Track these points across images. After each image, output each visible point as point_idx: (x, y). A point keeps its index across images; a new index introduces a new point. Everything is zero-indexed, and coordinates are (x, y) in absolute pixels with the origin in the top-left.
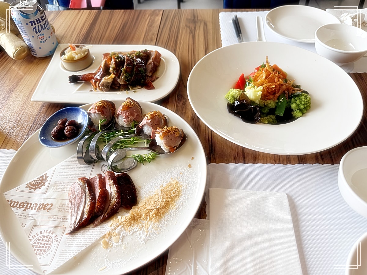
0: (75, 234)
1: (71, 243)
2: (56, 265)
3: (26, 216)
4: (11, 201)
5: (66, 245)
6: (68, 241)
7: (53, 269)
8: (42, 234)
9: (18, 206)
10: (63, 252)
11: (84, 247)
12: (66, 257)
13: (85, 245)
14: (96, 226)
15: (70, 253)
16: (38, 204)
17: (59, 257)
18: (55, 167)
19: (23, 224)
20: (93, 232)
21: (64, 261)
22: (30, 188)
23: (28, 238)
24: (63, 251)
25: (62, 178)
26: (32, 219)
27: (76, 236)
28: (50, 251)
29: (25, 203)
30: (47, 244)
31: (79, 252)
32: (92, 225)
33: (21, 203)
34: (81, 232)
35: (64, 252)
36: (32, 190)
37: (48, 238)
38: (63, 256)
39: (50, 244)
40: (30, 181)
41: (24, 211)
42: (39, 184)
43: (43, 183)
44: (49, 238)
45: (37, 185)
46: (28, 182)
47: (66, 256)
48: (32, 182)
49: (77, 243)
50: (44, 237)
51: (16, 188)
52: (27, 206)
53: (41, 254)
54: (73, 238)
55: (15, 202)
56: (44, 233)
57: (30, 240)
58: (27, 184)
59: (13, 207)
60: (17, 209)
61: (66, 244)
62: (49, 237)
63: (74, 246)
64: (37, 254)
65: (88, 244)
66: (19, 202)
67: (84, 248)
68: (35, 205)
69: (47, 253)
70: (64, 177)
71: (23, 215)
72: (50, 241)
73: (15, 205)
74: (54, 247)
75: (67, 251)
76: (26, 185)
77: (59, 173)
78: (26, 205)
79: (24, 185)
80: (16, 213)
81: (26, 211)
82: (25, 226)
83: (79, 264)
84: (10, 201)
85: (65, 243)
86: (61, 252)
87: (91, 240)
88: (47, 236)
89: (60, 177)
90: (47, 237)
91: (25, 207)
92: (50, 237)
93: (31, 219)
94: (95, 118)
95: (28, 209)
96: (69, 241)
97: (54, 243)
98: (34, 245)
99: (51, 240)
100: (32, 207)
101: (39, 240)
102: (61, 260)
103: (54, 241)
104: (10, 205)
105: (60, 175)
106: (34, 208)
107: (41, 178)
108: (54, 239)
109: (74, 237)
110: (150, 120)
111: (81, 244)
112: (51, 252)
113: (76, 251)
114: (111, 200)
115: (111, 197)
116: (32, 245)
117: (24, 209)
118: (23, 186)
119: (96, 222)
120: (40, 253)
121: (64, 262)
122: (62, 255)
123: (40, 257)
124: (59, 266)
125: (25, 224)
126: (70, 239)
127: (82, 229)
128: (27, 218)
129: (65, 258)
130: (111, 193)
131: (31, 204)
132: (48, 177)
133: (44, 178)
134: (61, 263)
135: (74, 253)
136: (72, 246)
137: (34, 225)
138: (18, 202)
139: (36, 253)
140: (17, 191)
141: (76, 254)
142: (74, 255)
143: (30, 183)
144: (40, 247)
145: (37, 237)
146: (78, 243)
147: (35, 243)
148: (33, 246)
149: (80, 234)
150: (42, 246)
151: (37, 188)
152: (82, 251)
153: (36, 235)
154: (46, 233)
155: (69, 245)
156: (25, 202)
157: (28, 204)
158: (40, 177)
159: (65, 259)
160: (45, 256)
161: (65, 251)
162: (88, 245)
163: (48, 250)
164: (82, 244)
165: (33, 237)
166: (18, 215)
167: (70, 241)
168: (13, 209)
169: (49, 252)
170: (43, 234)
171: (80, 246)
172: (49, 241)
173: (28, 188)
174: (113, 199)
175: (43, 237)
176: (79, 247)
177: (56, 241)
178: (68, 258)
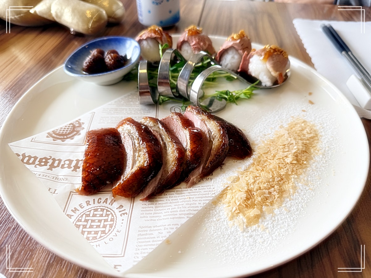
0: (156, 200)
1: (155, 215)
2: (138, 254)
3: (55, 178)
4: (24, 156)
5: (146, 219)
6: (148, 212)
7: (134, 261)
8: (90, 205)
9: (37, 162)
10: (144, 231)
11: (184, 218)
12: (154, 238)
13: (185, 214)
14: (194, 184)
15: (159, 231)
16: (73, 161)
17: (138, 239)
18: (93, 111)
19: (50, 189)
20: (191, 194)
21: (154, 245)
22: (55, 139)
23: (64, 211)
24: (143, 229)
25: (108, 124)
26: (66, 182)
27: (160, 202)
28: (115, 231)
29: (49, 159)
30: (106, 221)
31: (179, 227)
32: (183, 185)
33: (41, 159)
34: (168, 196)
35: (147, 231)
36: (59, 141)
37: (105, 211)
38: (147, 236)
39: (112, 220)
40: (53, 129)
41: (50, 170)
42: (69, 134)
43: (76, 131)
44: (107, 211)
45: (66, 135)
46: (50, 131)
47: (152, 236)
48: (57, 130)
49: (167, 214)
50: (96, 210)
51: (30, 138)
52: (53, 163)
53: (98, 238)
54: (156, 207)
55: (30, 157)
56: (94, 203)
57: (68, 215)
58: (48, 133)
59: (28, 163)
60: (35, 167)
61: (144, 217)
62: (107, 208)
63: (164, 219)
64: (89, 240)
65: (191, 212)
66: (38, 158)
67: (184, 221)
68: (67, 162)
69: (111, 236)
70: (112, 123)
71: (49, 175)
72: (111, 215)
73: (31, 162)
74: (122, 224)
75: (152, 228)
76: (47, 135)
77: (101, 118)
78: (50, 161)
79: (45, 133)
80: (35, 173)
81: (52, 170)
82: (56, 193)
83: (180, 252)
84: (21, 155)
85: (142, 216)
86: (139, 231)
87: (192, 206)
88: (101, 207)
89: (105, 123)
90: (102, 210)
91: (49, 164)
92: (109, 209)
93: (64, 182)
94: (148, 47)
95: (55, 167)
96: (151, 212)
97: (119, 218)
98: (79, 223)
99: (111, 213)
100: (63, 165)
101: (88, 215)
102: (144, 244)
103: (118, 214)
104: (22, 160)
105: (104, 120)
106: (66, 166)
107: (71, 126)
108: (117, 211)
109: (158, 205)
110: (238, 41)
111: (175, 213)
112: (117, 233)
113: (171, 226)
114: (211, 142)
115: (210, 136)
116: (75, 224)
117: (48, 167)
118: (41, 135)
119: (193, 178)
120: (96, 237)
121: (154, 247)
122: (143, 235)
123: (97, 243)
124: (146, 255)
125: (56, 190)
126: (151, 209)
127: (167, 192)
128: (56, 180)
129: (151, 240)
130: (209, 130)
131: (60, 161)
132: (83, 123)
133: (77, 125)
134: (147, 249)
135: (167, 229)
136: (157, 218)
137: (71, 192)
138: (36, 158)
139: (88, 238)
140: (31, 141)
141: (172, 231)
142: (170, 232)
143: (53, 131)
144: (91, 227)
145: (81, 210)
146: (170, 213)
147: (80, 221)
148: (78, 226)
149: (166, 199)
150: (97, 226)
151: (67, 138)
152: (182, 225)
153: (79, 208)
154: (99, 203)
155: (152, 218)
156: (49, 157)
157: (54, 160)
158: (70, 124)
159: (153, 241)
160: (107, 240)
161: (149, 229)
162: (190, 214)
163: (109, 230)
164: (178, 213)
165: (72, 210)
166: (40, 175)
167: (153, 212)
168: (28, 166)
169: (113, 233)
170: (93, 205)
171: (176, 216)
172: (107, 215)
173: (52, 139)
174: (216, 140)
175: (94, 209)
176: (174, 218)
177: (124, 214)
178: (159, 239)
